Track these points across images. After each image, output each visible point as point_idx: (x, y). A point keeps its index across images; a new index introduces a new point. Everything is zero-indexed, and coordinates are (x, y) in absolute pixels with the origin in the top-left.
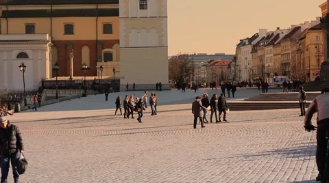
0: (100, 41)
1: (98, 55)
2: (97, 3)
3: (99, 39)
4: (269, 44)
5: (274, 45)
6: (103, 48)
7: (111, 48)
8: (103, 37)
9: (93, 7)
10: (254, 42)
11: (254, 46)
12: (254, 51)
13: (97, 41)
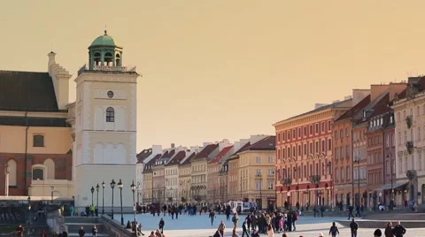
0: (30, 155)
1: (28, 171)
2: (27, 111)
3: (28, 152)
4: (170, 164)
5: (180, 165)
6: (33, 163)
7: (42, 163)
8: (33, 150)
9: (21, 114)
10: (146, 161)
11: (147, 165)
12: (147, 170)
13: (26, 154)
